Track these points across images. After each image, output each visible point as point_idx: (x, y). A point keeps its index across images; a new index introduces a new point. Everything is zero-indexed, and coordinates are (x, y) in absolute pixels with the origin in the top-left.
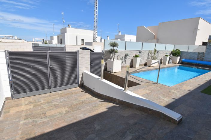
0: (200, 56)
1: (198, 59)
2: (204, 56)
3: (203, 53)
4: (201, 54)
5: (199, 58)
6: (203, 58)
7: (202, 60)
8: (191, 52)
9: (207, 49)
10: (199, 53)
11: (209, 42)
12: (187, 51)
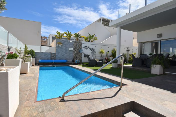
0: (52, 56)
1: (51, 59)
2: (55, 56)
3: (55, 54)
4: (53, 54)
5: (52, 57)
6: (55, 58)
7: (55, 59)
8: (44, 53)
9: (56, 49)
10: (51, 53)
11: (58, 44)
12: (40, 52)
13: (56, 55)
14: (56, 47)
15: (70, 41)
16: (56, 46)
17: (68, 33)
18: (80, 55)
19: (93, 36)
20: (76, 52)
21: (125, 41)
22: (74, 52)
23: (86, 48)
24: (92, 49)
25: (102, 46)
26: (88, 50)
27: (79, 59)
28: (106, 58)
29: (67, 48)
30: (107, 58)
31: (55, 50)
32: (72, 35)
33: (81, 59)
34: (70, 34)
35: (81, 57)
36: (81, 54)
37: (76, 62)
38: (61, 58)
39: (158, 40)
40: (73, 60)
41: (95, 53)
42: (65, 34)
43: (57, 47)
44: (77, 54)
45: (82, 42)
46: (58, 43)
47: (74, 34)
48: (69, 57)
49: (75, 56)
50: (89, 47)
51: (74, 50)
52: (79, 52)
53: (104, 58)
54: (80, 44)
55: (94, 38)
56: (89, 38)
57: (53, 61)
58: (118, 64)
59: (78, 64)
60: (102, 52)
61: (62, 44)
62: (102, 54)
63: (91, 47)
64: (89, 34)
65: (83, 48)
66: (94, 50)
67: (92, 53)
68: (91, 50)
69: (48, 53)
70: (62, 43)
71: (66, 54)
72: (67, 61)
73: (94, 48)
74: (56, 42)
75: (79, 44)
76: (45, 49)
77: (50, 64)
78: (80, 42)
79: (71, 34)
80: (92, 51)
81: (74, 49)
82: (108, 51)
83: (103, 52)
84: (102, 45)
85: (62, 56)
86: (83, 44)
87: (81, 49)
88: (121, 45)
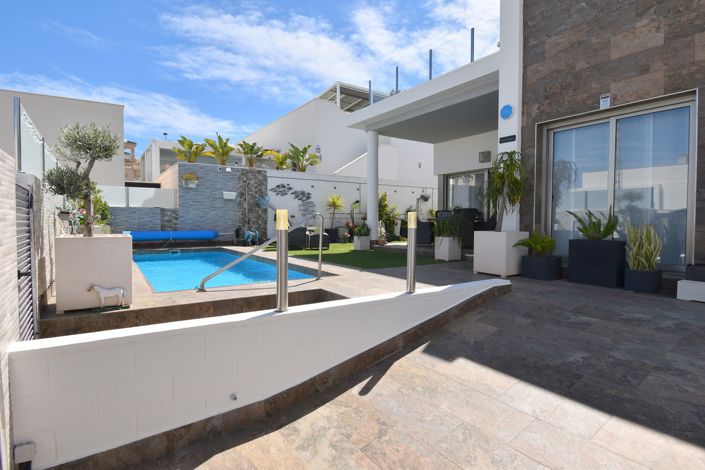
0: (166, 218)
1: (163, 228)
2: (176, 219)
3: (174, 211)
4: (169, 213)
5: (167, 224)
6: (176, 225)
7: (175, 229)
8: (139, 209)
9: (180, 196)
10: (163, 210)
11: (186, 180)
12: (124, 205)
13: (180, 214)
14: (177, 188)
15: (224, 169)
16: (180, 186)
17: (218, 144)
18: (260, 216)
19: (305, 150)
20: (246, 206)
21: (420, 165)
22: (240, 204)
23: (282, 190)
24: (303, 193)
25: (337, 185)
26: (290, 197)
27: (258, 229)
28: (347, 225)
29: (217, 193)
30: (351, 225)
31: (175, 198)
32: (232, 149)
33: (265, 229)
34: (224, 145)
35: (266, 222)
36: (265, 211)
37: (248, 237)
38: (197, 223)
39: (483, 170)
40: (238, 233)
41: (311, 209)
42: (210, 145)
43: (183, 189)
44: (250, 211)
45: (265, 172)
46: (184, 177)
47: (241, 146)
48: (225, 221)
49: (243, 219)
50: (290, 188)
51: (239, 199)
52: (258, 205)
53: (344, 222)
54: (260, 178)
55: (307, 156)
56: (290, 157)
57: (171, 235)
58: (371, 242)
59: (253, 243)
60: (334, 205)
61: (198, 178)
62: (336, 211)
63: (298, 186)
64: (292, 145)
65: (270, 193)
66: (308, 198)
67: (302, 208)
68: (297, 196)
69: (150, 209)
70: (199, 175)
71: (214, 213)
72: (217, 236)
73: (307, 190)
74: (179, 173)
75: (256, 178)
76: (140, 198)
77: (160, 245)
78: (259, 172)
79: (229, 145)
80: (300, 202)
81: (241, 195)
82: (357, 202)
83: (338, 203)
84: (336, 182)
85: (201, 220)
86: (269, 180)
87: (263, 195)
88: (380, 177)
